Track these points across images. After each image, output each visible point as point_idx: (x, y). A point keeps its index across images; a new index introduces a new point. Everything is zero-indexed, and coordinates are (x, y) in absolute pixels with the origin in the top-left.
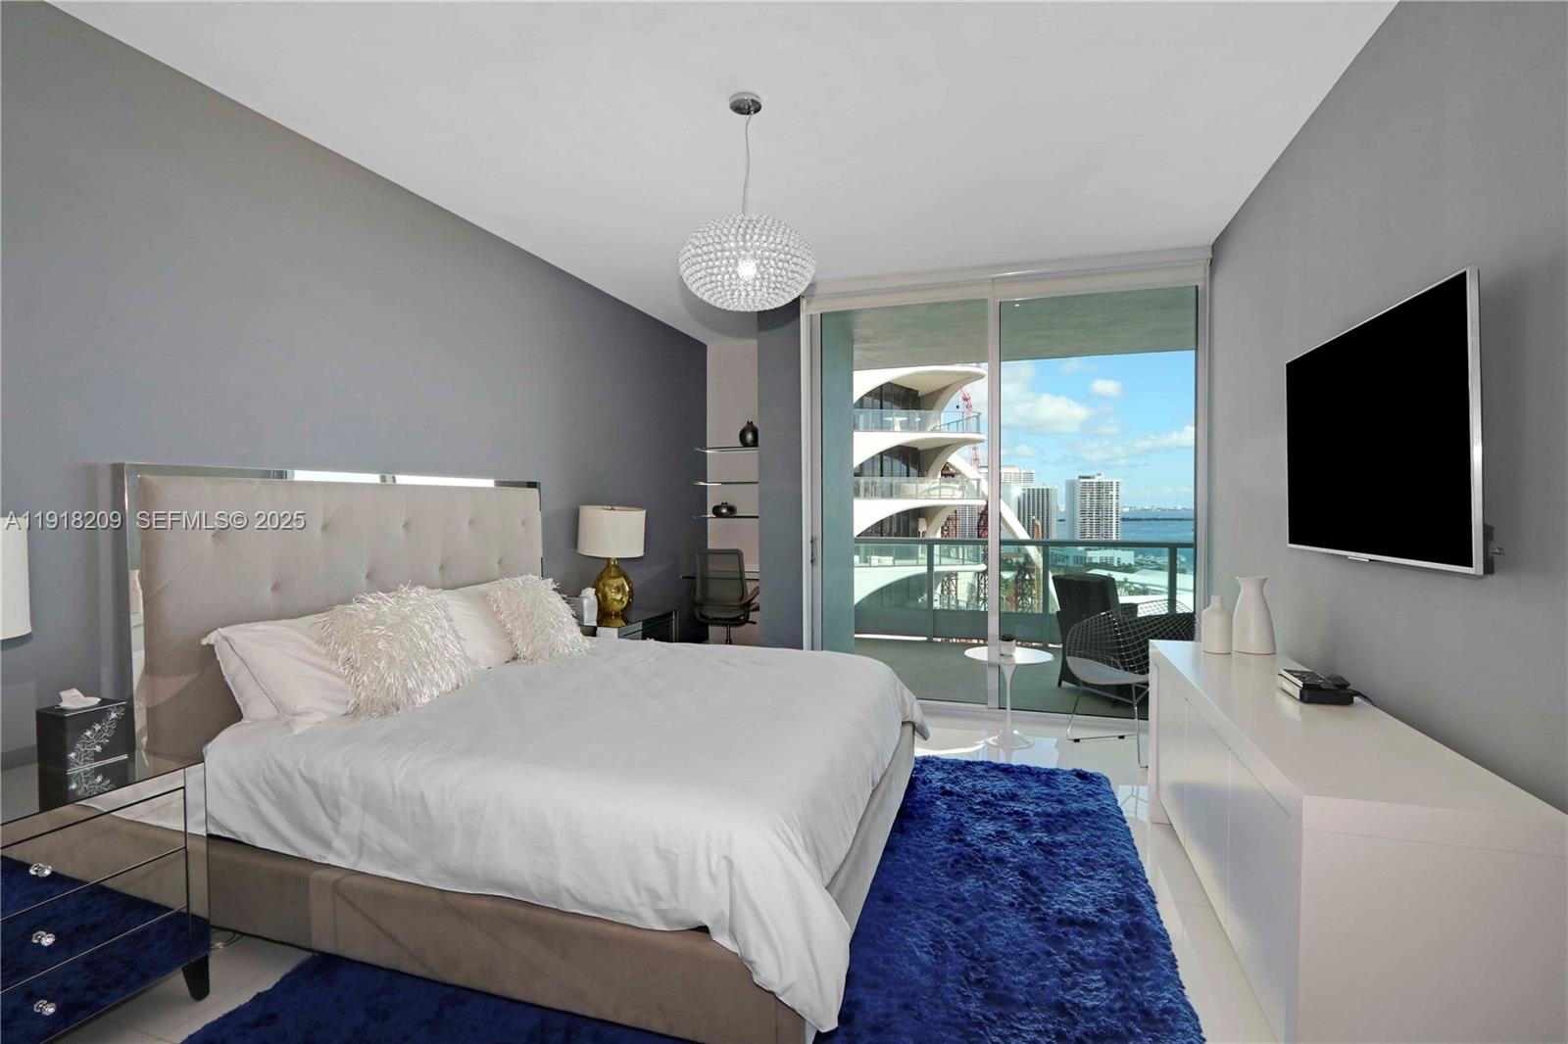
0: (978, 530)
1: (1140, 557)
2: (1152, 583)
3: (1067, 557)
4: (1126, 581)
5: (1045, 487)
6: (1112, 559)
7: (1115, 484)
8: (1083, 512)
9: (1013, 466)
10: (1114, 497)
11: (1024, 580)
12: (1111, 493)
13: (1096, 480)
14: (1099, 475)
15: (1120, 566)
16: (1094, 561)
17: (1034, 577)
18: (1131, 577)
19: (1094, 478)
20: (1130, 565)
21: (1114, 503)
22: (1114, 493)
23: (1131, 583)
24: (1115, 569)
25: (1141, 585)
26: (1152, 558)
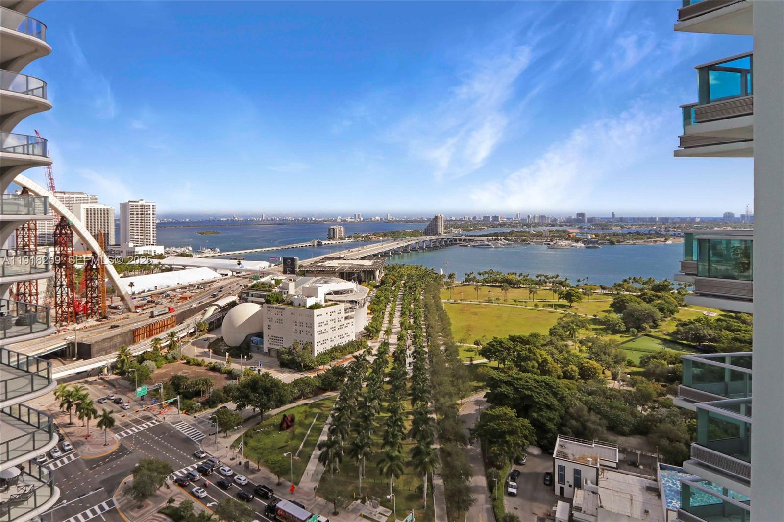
0: (55, 237)
1: (167, 249)
2: (175, 264)
3: (122, 252)
4: (160, 264)
5: (106, 207)
6: (151, 251)
7: (151, 206)
8: (132, 224)
9: (82, 193)
10: (151, 214)
11: (92, 269)
12: (149, 211)
13: (141, 203)
14: (142, 200)
15: (156, 255)
16: (140, 253)
17: (99, 266)
18: (163, 261)
19: (138, 202)
20: (162, 254)
21: (151, 219)
22: (151, 211)
23: (163, 265)
24: (152, 257)
25: (169, 265)
26: (174, 249)
